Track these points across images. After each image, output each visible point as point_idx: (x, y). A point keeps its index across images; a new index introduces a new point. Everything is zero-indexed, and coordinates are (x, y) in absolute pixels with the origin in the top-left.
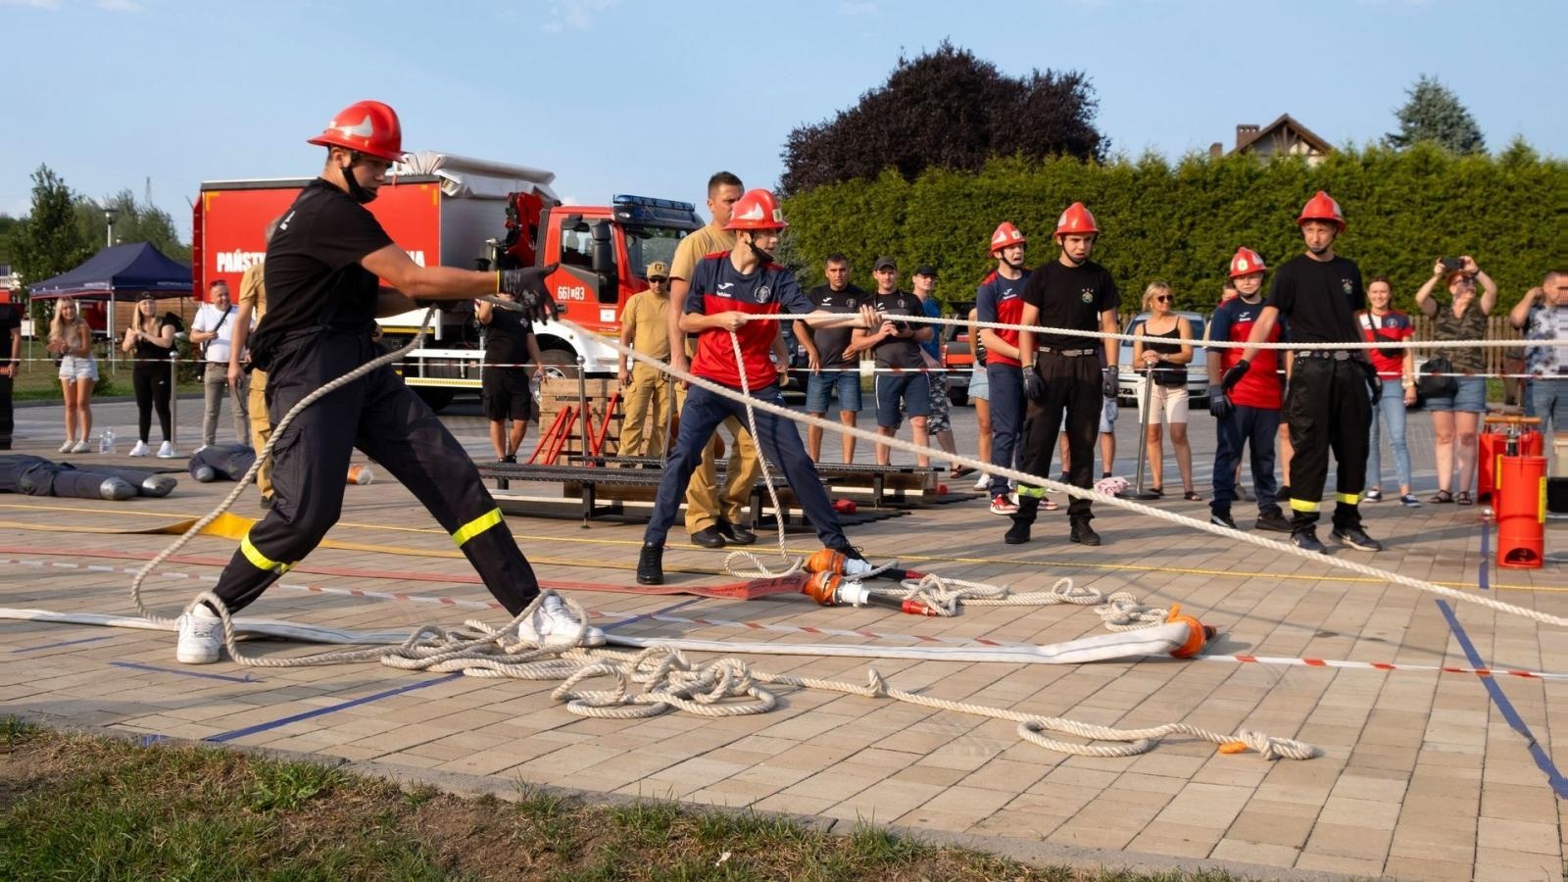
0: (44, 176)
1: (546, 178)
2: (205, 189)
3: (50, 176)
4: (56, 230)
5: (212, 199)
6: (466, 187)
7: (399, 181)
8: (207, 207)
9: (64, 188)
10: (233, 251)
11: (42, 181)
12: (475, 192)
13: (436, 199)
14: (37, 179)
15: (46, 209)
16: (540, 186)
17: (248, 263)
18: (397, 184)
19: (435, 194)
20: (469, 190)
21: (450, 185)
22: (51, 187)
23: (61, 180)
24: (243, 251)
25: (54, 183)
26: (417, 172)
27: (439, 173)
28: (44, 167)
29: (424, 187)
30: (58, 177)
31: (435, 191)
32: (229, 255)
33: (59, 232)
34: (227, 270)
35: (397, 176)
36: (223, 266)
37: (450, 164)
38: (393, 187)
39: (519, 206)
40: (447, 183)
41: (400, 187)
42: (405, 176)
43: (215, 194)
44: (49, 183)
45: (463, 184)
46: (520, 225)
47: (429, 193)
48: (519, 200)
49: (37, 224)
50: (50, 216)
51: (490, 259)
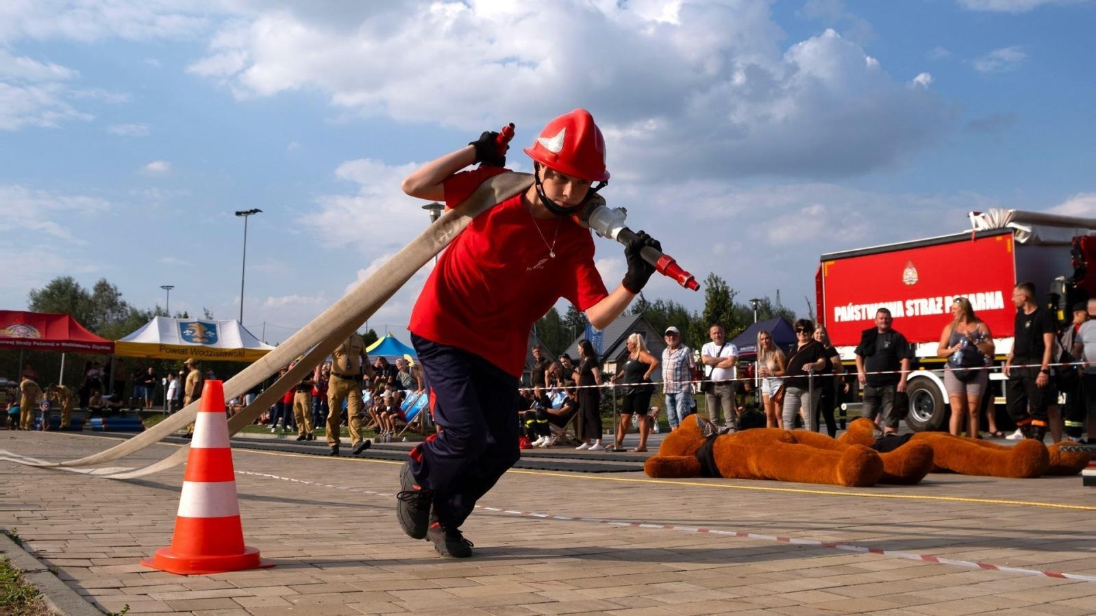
0: (713, 281)
2: (824, 260)
3: (716, 280)
4: (722, 316)
5: (829, 267)
6: (1035, 236)
7: (978, 235)
8: (825, 274)
9: (726, 287)
10: (846, 305)
11: (712, 284)
12: (1042, 239)
13: (1011, 247)
14: (709, 283)
15: (715, 303)
17: (859, 313)
18: (976, 239)
19: (1009, 243)
20: (1037, 238)
21: (1022, 234)
22: (717, 287)
23: (724, 282)
24: (854, 304)
25: (719, 285)
26: (992, 226)
27: (1012, 225)
28: (712, 275)
29: (999, 238)
30: (722, 281)
31: (1009, 241)
33: (723, 317)
34: (842, 320)
35: (977, 232)
36: (839, 317)
37: (1020, 218)
38: (972, 241)
39: (1083, 247)
40: (1019, 233)
41: (978, 241)
42: (982, 231)
43: (832, 263)
44: (716, 285)
45: (1032, 233)
46: (1086, 263)
47: (1004, 244)
48: (1082, 242)
49: (709, 313)
50: (718, 307)
51: (1060, 294)
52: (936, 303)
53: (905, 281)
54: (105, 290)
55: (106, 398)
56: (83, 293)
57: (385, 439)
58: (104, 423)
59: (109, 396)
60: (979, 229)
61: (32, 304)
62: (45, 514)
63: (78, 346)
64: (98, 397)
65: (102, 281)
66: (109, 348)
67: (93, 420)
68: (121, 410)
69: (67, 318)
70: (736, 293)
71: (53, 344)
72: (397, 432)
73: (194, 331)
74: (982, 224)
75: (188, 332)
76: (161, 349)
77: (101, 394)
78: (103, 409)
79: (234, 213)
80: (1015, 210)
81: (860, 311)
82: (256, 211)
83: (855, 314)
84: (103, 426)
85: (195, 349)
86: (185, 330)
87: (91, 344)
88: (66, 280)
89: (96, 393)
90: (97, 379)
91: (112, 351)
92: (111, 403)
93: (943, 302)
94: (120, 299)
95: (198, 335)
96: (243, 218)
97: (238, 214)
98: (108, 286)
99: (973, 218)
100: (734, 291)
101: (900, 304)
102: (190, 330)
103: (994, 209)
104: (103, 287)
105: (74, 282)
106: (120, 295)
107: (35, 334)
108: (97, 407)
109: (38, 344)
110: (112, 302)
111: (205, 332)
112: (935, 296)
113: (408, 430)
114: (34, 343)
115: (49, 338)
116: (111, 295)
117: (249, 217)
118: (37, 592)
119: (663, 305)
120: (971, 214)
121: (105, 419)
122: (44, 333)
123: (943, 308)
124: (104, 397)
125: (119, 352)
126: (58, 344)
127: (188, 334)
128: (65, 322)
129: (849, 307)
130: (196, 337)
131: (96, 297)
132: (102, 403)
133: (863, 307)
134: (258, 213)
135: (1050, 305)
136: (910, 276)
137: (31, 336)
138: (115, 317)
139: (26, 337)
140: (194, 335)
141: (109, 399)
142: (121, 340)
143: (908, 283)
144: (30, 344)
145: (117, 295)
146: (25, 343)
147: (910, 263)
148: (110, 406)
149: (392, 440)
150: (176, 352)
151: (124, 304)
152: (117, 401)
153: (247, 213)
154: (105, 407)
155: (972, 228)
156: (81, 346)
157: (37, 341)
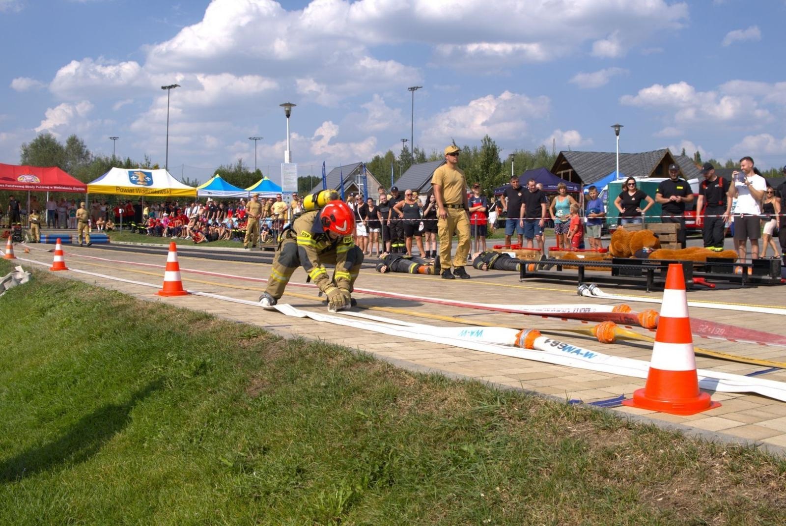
0: (487, 141)
3: (489, 140)
9: (495, 145)
11: (486, 143)
14: (484, 142)
22: (489, 145)
23: (494, 142)
25: (491, 143)
28: (487, 136)
30: (492, 141)
33: (492, 166)
44: (489, 143)
50: (488, 158)
54: (75, 143)
56: (59, 145)
63: (64, 188)
65: (73, 136)
66: (84, 189)
69: (55, 170)
70: (501, 150)
71: (48, 187)
73: (138, 177)
75: (134, 178)
76: (117, 190)
79: (161, 88)
82: (175, 86)
85: (138, 189)
86: (132, 176)
87: (72, 186)
91: (86, 191)
94: (85, 149)
95: (141, 180)
96: (167, 91)
97: (163, 88)
98: (77, 141)
100: (500, 148)
102: (135, 176)
104: (73, 141)
106: (86, 146)
107: (36, 180)
109: (39, 187)
110: (79, 152)
111: (145, 178)
114: (37, 187)
115: (45, 182)
116: (79, 146)
117: (171, 90)
122: (42, 177)
125: (90, 191)
126: (51, 187)
127: (134, 180)
130: (139, 181)
131: (68, 149)
134: (176, 88)
137: (34, 181)
139: (30, 183)
140: (138, 179)
142: (91, 184)
144: (34, 187)
145: (83, 146)
146: (31, 187)
150: (126, 191)
151: (88, 153)
153: (170, 87)
156: (66, 188)
157: (39, 185)
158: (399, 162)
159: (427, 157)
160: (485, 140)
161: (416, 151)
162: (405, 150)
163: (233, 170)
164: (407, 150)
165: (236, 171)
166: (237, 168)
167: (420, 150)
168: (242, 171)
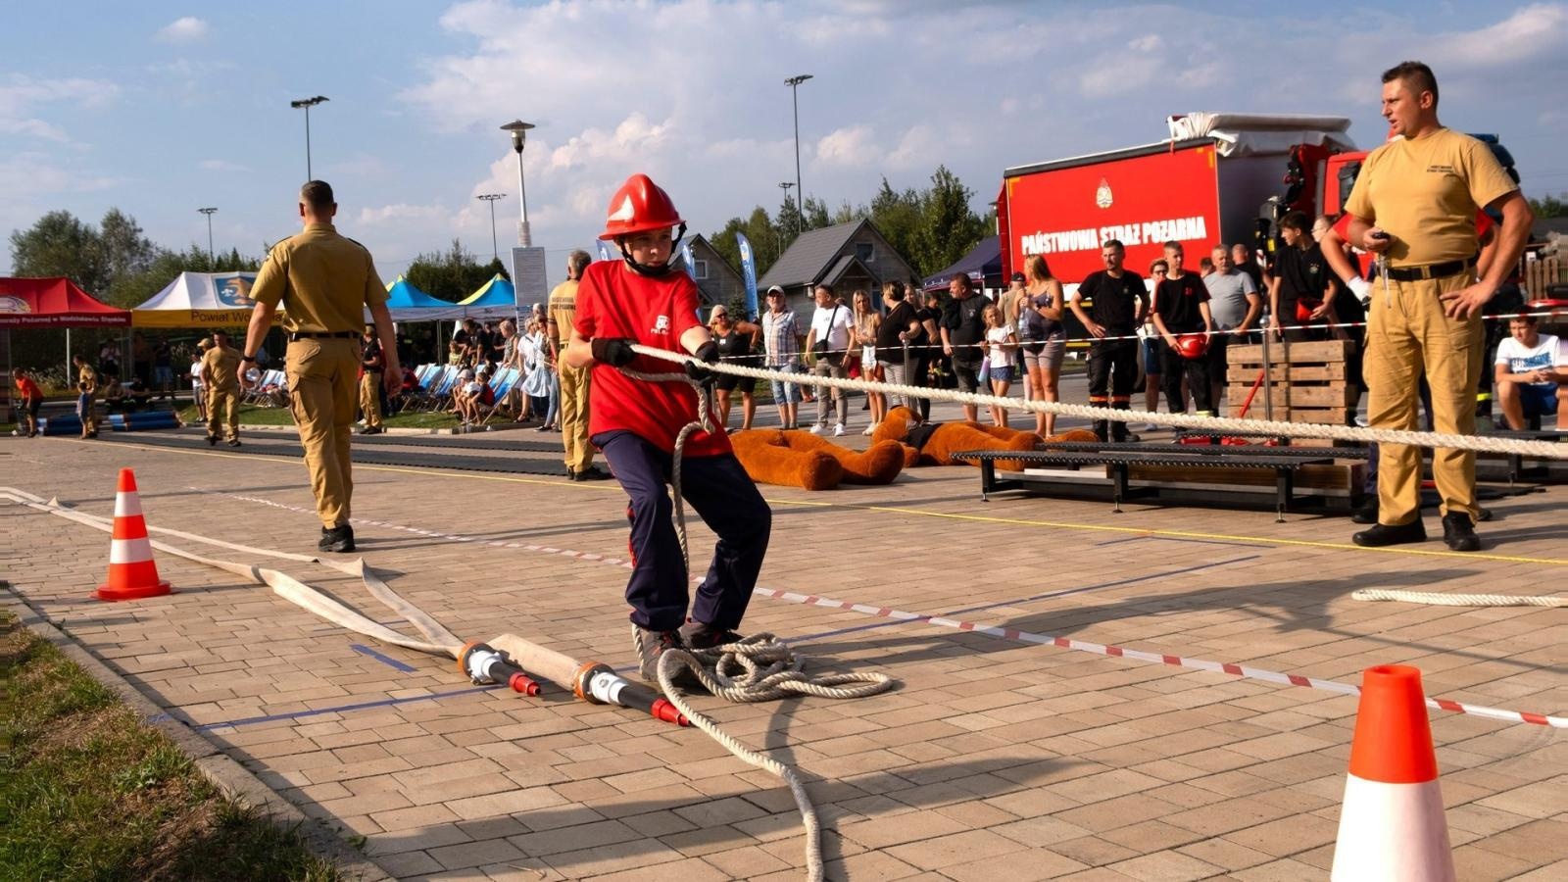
0: (942, 177)
1: (1340, 126)
2: (1008, 176)
3: (947, 176)
5: (1015, 185)
6: (1243, 146)
7: (1177, 146)
8: (1009, 193)
9: (959, 186)
10: (1034, 234)
11: (940, 182)
12: (1255, 149)
13: (1213, 162)
14: (937, 180)
16: (1333, 136)
17: (1048, 244)
18: (1175, 150)
19: (1211, 157)
20: (1247, 148)
21: (1224, 145)
22: (948, 187)
23: (957, 180)
24: (1043, 233)
25: (950, 183)
26: (1192, 135)
27: (1214, 133)
28: (942, 168)
29: (1200, 150)
30: (953, 177)
31: (1210, 154)
32: (1032, 237)
33: (956, 228)
34: (1030, 252)
35: (1176, 143)
36: (1027, 249)
37: (1223, 125)
38: (1171, 154)
39: (1301, 159)
40: (1221, 144)
41: (1178, 153)
42: (1182, 141)
43: (1017, 180)
44: (947, 184)
45: (1238, 144)
46: (1302, 180)
47: (1205, 157)
48: (1300, 152)
49: (936, 223)
50: (947, 214)
51: (1270, 218)
52: (1133, 231)
53: (1098, 203)
54: (118, 225)
55: (126, 387)
56: (86, 231)
57: (465, 429)
58: (126, 420)
59: (131, 383)
60: (1178, 139)
61: (17, 251)
62: (31, 560)
63: (82, 319)
64: (117, 386)
65: (113, 212)
66: (123, 320)
67: (112, 417)
68: (148, 401)
69: (63, 285)
70: (973, 194)
71: (48, 320)
72: (482, 420)
73: (235, 290)
74: (1181, 131)
75: (227, 292)
76: (193, 317)
77: (121, 381)
78: (125, 401)
79: (290, 105)
80: (1217, 115)
81: (1050, 241)
82: (319, 99)
83: (1044, 245)
84: (125, 425)
85: (238, 314)
86: (223, 289)
87: (99, 315)
88: (60, 216)
89: (113, 380)
90: (112, 361)
91: (129, 322)
92: (134, 393)
93: (1141, 230)
94: (141, 237)
95: (242, 295)
96: (302, 110)
97: (295, 104)
98: (122, 219)
99: (1173, 125)
100: (970, 191)
101: (1093, 232)
102: (230, 288)
103: (1194, 114)
104: (115, 221)
105: (72, 218)
106: (141, 230)
107: (24, 308)
108: (114, 398)
109: (29, 320)
110: (131, 243)
112: (1131, 223)
113: (496, 414)
114: (24, 319)
115: (41, 312)
116: (128, 231)
117: (311, 108)
118: (15, 615)
119: (916, 197)
120: (1170, 119)
121: (127, 415)
122: (35, 306)
123: (1141, 237)
124: (124, 384)
125: (136, 322)
126: (55, 320)
127: (228, 295)
128: (61, 290)
129: (1037, 236)
130: (239, 297)
131: (107, 235)
132: (122, 393)
133: (1053, 236)
134: (322, 103)
135: (1258, 234)
136: (1104, 197)
137: (19, 311)
138: (136, 263)
139: (12, 312)
140: (236, 295)
141: (131, 387)
142: (139, 308)
143: (1102, 206)
144: (18, 321)
145: (135, 230)
146: (11, 321)
147: (1104, 181)
148: (133, 397)
149: (474, 430)
150: (213, 319)
151: (147, 243)
152: (142, 389)
153: (308, 103)
154: (126, 398)
155: (1170, 137)
156: (86, 319)
157: (28, 316)
158: (778, 229)
159: (832, 215)
160: (938, 175)
161: (810, 205)
162: (788, 205)
163: (444, 264)
164: (793, 204)
165: (451, 265)
166: (451, 258)
167: (817, 203)
168: (463, 263)
